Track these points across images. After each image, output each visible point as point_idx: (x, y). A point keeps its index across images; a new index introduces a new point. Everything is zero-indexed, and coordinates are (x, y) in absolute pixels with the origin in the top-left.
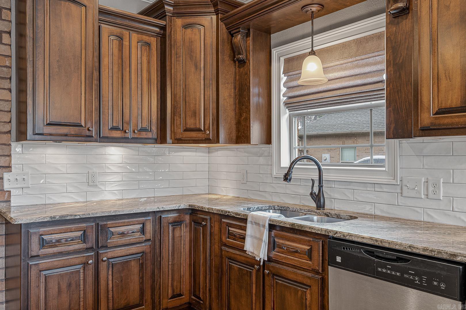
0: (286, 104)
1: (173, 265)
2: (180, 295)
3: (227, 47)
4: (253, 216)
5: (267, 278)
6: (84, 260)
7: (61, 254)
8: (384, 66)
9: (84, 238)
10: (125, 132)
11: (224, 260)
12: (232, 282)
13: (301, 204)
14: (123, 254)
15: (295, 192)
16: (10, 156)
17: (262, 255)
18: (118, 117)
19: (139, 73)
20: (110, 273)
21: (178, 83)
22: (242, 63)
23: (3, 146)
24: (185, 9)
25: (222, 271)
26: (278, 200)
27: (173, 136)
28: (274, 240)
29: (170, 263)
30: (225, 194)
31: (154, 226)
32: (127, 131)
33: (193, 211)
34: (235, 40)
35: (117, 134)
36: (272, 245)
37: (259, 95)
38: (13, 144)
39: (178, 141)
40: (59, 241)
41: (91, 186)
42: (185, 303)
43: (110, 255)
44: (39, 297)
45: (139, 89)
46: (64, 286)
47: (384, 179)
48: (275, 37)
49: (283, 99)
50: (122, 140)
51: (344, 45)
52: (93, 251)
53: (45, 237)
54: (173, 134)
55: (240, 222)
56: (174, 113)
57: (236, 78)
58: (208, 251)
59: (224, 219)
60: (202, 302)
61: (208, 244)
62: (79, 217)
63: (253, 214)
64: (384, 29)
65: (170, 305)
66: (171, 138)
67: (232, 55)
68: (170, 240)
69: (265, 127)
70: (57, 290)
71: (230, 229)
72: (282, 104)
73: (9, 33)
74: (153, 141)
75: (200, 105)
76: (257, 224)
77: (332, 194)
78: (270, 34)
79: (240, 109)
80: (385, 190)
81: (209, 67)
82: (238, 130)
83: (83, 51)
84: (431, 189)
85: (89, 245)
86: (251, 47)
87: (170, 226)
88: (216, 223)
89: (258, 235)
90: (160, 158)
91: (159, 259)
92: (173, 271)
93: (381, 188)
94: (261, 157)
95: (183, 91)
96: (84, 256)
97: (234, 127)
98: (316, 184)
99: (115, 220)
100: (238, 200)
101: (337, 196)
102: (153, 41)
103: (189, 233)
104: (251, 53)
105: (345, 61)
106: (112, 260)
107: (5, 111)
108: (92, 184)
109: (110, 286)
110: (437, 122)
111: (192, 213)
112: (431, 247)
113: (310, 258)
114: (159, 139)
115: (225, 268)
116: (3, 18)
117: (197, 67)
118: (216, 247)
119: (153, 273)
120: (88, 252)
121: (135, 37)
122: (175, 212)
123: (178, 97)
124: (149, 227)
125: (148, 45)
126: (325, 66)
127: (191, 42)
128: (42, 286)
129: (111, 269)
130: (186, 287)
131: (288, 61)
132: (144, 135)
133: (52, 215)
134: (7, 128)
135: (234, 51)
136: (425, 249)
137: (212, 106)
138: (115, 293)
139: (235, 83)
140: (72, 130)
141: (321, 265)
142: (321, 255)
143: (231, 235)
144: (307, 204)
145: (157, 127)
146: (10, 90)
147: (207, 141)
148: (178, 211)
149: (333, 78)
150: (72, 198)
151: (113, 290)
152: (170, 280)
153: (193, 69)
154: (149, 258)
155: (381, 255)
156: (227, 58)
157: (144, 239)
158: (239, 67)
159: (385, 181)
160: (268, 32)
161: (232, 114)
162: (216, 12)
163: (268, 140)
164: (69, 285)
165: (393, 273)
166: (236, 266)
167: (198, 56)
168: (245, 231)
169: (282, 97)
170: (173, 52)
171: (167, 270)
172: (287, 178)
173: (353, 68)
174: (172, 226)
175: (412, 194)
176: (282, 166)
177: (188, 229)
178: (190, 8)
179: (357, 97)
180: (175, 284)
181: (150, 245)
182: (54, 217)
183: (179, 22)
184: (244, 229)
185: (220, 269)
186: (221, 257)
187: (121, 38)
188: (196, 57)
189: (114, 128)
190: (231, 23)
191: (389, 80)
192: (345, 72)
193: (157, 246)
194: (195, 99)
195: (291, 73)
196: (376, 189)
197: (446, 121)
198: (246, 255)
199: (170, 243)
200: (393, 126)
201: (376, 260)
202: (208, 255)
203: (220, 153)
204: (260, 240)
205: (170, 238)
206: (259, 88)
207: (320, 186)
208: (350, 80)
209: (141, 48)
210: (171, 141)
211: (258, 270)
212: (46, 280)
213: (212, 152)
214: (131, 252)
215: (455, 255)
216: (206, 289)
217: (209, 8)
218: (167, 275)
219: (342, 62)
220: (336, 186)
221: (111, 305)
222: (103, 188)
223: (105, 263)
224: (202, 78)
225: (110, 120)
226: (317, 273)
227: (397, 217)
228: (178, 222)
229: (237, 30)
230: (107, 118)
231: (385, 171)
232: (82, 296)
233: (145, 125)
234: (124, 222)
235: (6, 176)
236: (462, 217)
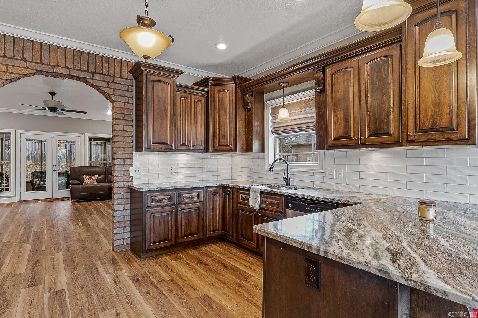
0: (272, 131)
1: (213, 214)
2: (217, 230)
3: (241, 102)
4: (253, 188)
5: (259, 218)
6: (171, 209)
7: (160, 206)
8: (314, 115)
9: (171, 199)
10: (189, 146)
11: (239, 211)
12: (243, 221)
13: (279, 183)
14: (189, 208)
15: (277, 177)
16: (132, 159)
17: (257, 206)
18: (185, 139)
19: (196, 116)
20: (183, 217)
21: (215, 121)
22: (249, 110)
23: (129, 154)
24: (219, 82)
25: (238, 217)
26: (267, 182)
27: (213, 148)
28: (263, 199)
29: (212, 214)
30: (240, 179)
31: (204, 195)
32: (190, 146)
33: (224, 187)
34: (245, 98)
35: (184, 148)
36: (262, 202)
37: (258, 126)
38: (134, 153)
39: (216, 151)
40: (159, 200)
41: (171, 174)
42: (220, 235)
43: (183, 208)
44: (151, 226)
45: (196, 124)
46: (162, 222)
47: (318, 170)
48: (266, 96)
49: (271, 129)
50: (187, 151)
51: (299, 102)
52: (175, 206)
53: (153, 198)
54: (213, 147)
55: (247, 191)
56: (213, 136)
57: (246, 117)
58: (231, 207)
59: (239, 190)
60: (228, 233)
61: (231, 203)
62: (168, 189)
63: (253, 187)
64: (315, 96)
65: (212, 235)
66: (212, 150)
67: (244, 105)
68: (212, 202)
69: (261, 143)
70: (159, 223)
71: (242, 195)
72: (270, 131)
73: (132, 98)
74: (202, 151)
75: (227, 132)
76: (255, 192)
77: (294, 178)
78: (264, 94)
79: (248, 134)
80: (318, 175)
81: (231, 112)
82: (247, 145)
83: (169, 107)
84: (338, 174)
85: (173, 203)
86: (254, 102)
87: (212, 194)
88: (235, 193)
89: (255, 197)
90: (206, 160)
91: (206, 211)
92: (213, 218)
93: (316, 174)
94: (259, 159)
95: (218, 125)
96: (171, 208)
97: (245, 143)
98: (286, 173)
99: (185, 191)
100: (247, 182)
101: (296, 179)
102: (203, 99)
103: (221, 198)
104: (254, 105)
105: (300, 110)
106: (184, 210)
107: (130, 137)
108: (171, 173)
109: (183, 223)
110: (335, 143)
111: (223, 188)
112: (325, 197)
113: (279, 206)
114: (205, 150)
115: (240, 215)
116: (129, 90)
117: (225, 112)
118: (235, 205)
119: (203, 218)
120: (172, 206)
121: (193, 97)
122: (214, 187)
123: (215, 128)
124: (201, 195)
125: (200, 101)
126: (290, 112)
127: (222, 99)
128: (152, 221)
129: (183, 215)
130: (219, 226)
131: (273, 109)
132: (198, 148)
133: (157, 187)
134: (131, 145)
135: (245, 103)
136: (323, 198)
137: (233, 132)
138: (185, 227)
139: (245, 120)
140: (164, 146)
141: (283, 209)
142: (283, 204)
143: (243, 198)
144: (282, 183)
145: (205, 144)
146: (132, 126)
147: (231, 151)
148: (216, 187)
149: (295, 118)
150: (161, 180)
151: (184, 225)
152: (212, 222)
153: (223, 113)
154: (201, 210)
155: (307, 202)
156: (241, 107)
157: (199, 201)
158: (247, 112)
159: (318, 171)
160: (263, 93)
161: (244, 136)
162: (235, 84)
163: (263, 150)
164: (164, 221)
165: (312, 210)
166: (245, 213)
167: (226, 106)
168: (249, 195)
169: (270, 128)
170: (213, 104)
171: (210, 217)
172: (271, 169)
173: (304, 114)
174: (213, 195)
175: (330, 177)
176: (270, 164)
177: (221, 196)
178: (222, 82)
179: (306, 129)
180: (214, 224)
181: (202, 204)
182: (158, 188)
183: (216, 89)
184: (249, 194)
185: (237, 216)
186: (238, 210)
187: (186, 98)
188: (225, 107)
189: (183, 145)
190: (243, 89)
191: (316, 122)
192: (297, 116)
193: (205, 205)
194: (225, 129)
195: (274, 115)
196: (314, 175)
197: (338, 142)
198: (250, 208)
199: (212, 203)
200: (318, 144)
201: (305, 204)
202: (231, 209)
203: (238, 157)
204: (256, 199)
205: (212, 200)
206: (258, 123)
207: (288, 174)
208: (302, 120)
209: (196, 103)
210: (212, 151)
211: (255, 214)
212: (154, 218)
213: (234, 157)
214: (192, 207)
215: (333, 200)
216: (230, 227)
217: (231, 81)
218: (210, 219)
219: (299, 111)
220: (296, 174)
221: (183, 232)
222: (176, 175)
223: (181, 212)
224: (228, 118)
225: (181, 140)
226: (282, 213)
227: (323, 188)
228: (216, 193)
229: (246, 93)
230: (180, 140)
231: (318, 166)
232: (170, 227)
233: (198, 143)
234: (189, 192)
235: (131, 169)
236: (351, 187)
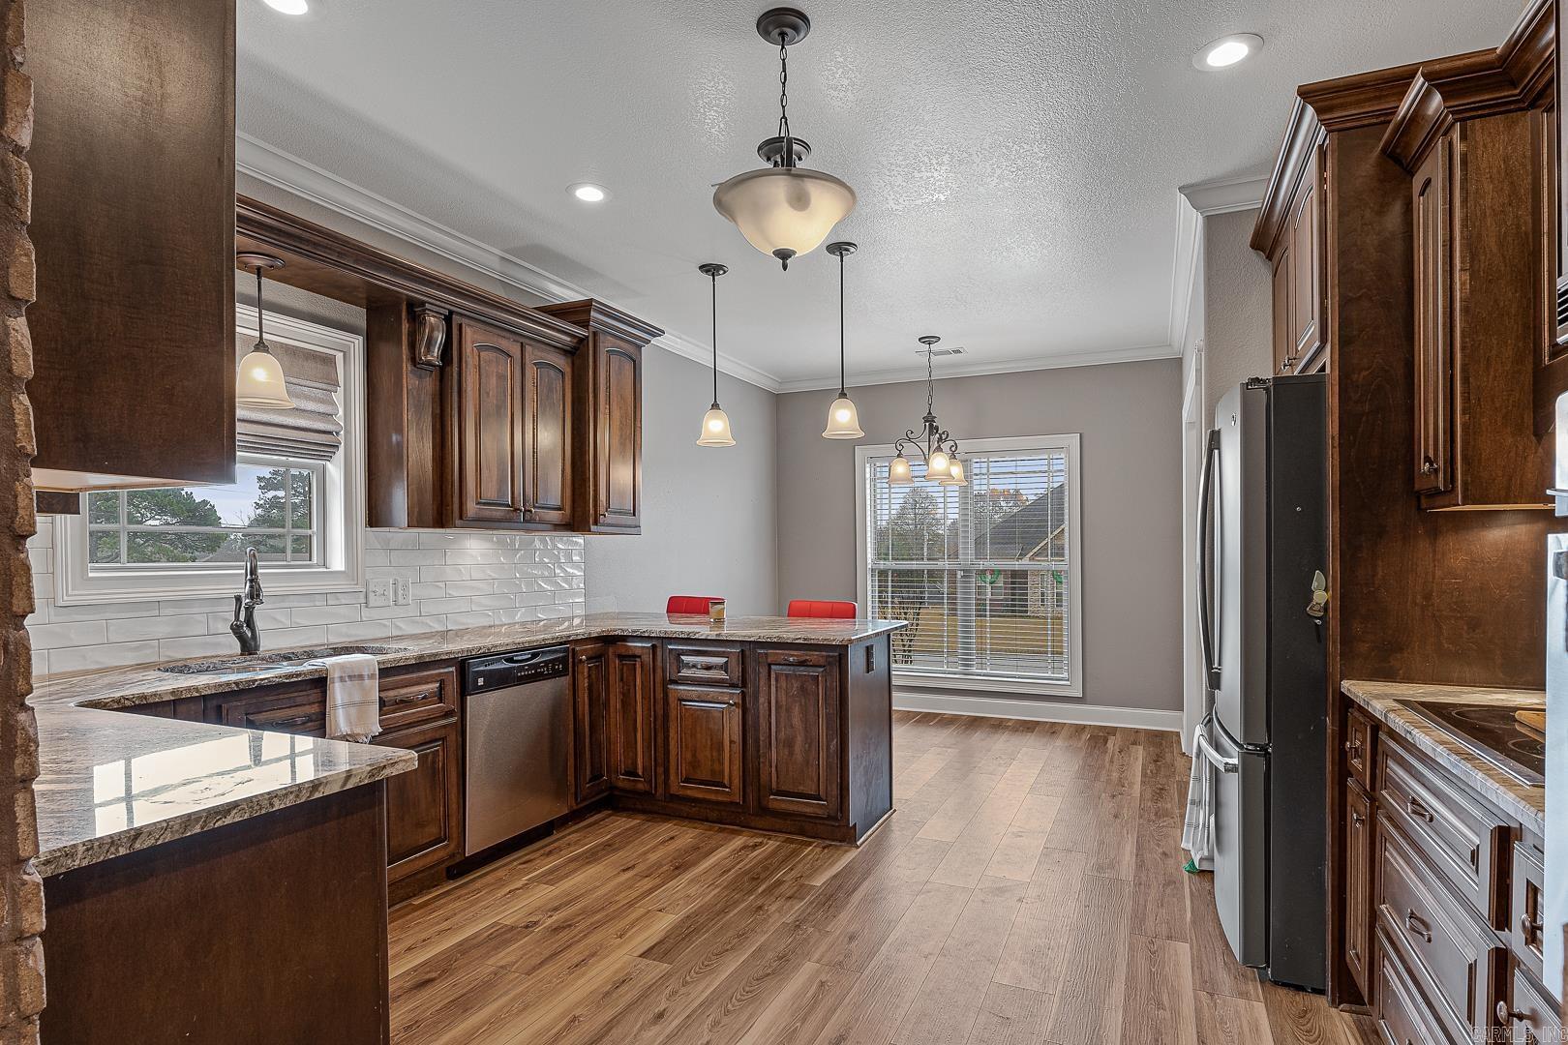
47: (340, 585)
80: (344, 602)
93: (337, 599)
113: (441, 699)
159: (342, 588)
175: (380, 602)
196: (330, 603)
201: (516, 665)
236: (428, 621)
